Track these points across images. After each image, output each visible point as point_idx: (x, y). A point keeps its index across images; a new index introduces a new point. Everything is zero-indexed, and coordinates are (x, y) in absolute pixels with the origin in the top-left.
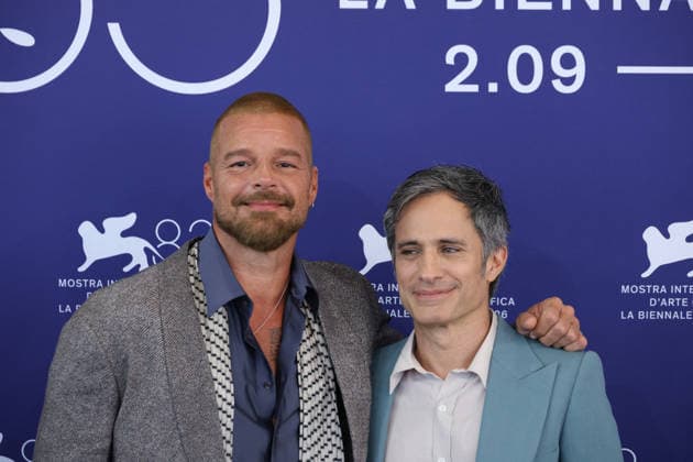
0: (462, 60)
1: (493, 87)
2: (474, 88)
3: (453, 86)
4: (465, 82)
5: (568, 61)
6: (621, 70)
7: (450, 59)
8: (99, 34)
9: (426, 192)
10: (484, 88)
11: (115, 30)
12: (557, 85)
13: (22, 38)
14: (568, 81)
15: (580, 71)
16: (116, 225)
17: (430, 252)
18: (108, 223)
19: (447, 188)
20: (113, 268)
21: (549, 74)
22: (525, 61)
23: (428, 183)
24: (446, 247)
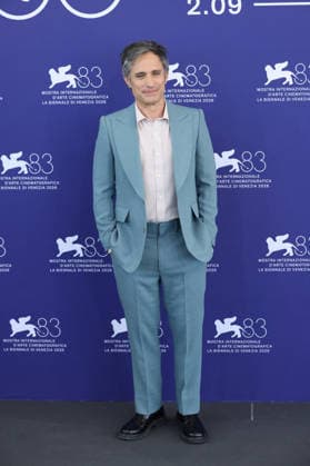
0: (194, 2)
1: (206, 13)
2: (198, 13)
4: (196, 10)
5: (235, 1)
6: (256, 4)
7: (189, 2)
10: (202, 13)
12: (231, 11)
14: (235, 9)
16: (63, 70)
17: (149, 75)
18: (60, 69)
19: (151, 50)
21: (227, 7)
22: (219, 2)
24: (155, 73)
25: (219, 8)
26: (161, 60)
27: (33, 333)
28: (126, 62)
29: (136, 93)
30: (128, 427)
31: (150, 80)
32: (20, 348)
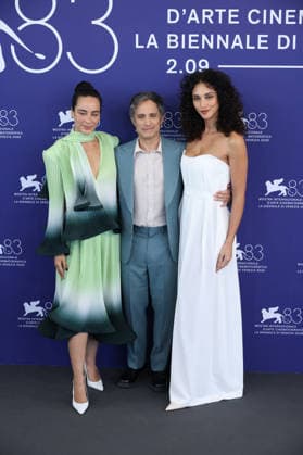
0: (172, 63)
1: (181, 72)
2: (175, 72)
3: (169, 71)
4: (173, 70)
5: (203, 64)
6: (220, 66)
8: (64, 55)
10: (178, 72)
11: (69, 54)
15: (207, 66)
17: (147, 117)
18: (67, 112)
21: (198, 67)
22: (191, 64)
24: (152, 115)
25: (191, 68)
26: (158, 107)
27: (41, 313)
28: (132, 106)
29: (139, 130)
30: (124, 377)
32: (30, 325)
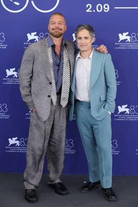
0: (89, 6)
2: (91, 11)
3: (88, 11)
5: (106, 7)
6: (115, 8)
7: (87, 6)
8: (30, 3)
9: (82, 29)
10: (93, 11)
11: (32, 2)
12: (105, 10)
13: (17, 4)
14: (106, 10)
15: (108, 8)
16: (33, 34)
17: (83, 39)
18: (32, 34)
19: (85, 28)
20: (33, 41)
21: (103, 9)
22: (99, 7)
23: (83, 27)
25: (99, 9)
26: (90, 33)
27: (18, 144)
31: (83, 41)
32: (12, 151)
